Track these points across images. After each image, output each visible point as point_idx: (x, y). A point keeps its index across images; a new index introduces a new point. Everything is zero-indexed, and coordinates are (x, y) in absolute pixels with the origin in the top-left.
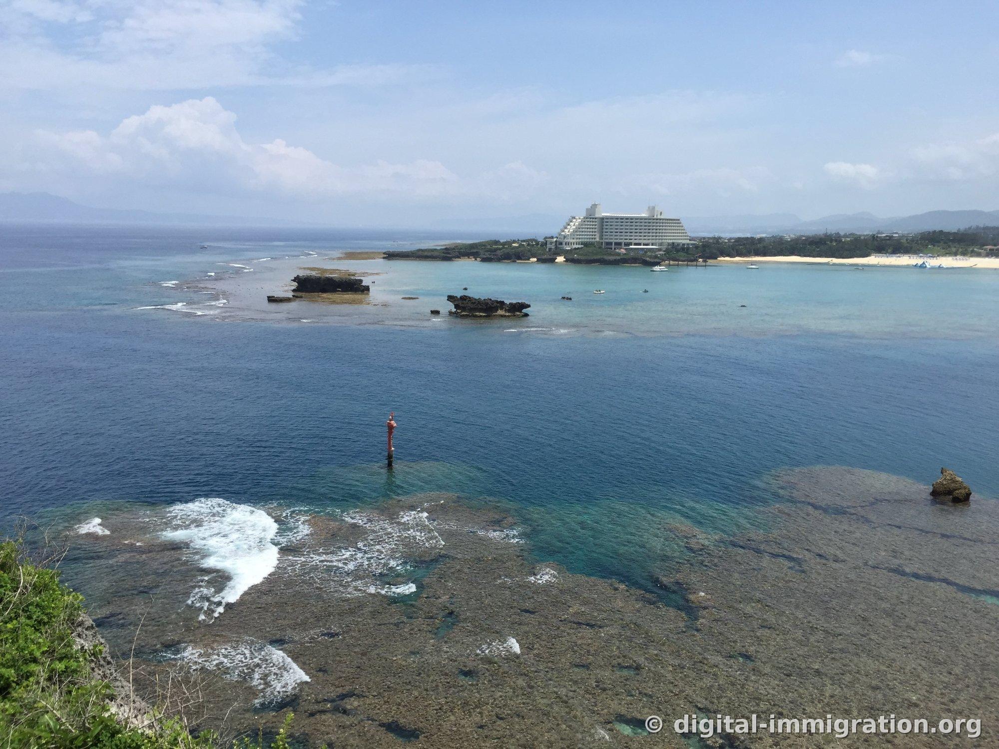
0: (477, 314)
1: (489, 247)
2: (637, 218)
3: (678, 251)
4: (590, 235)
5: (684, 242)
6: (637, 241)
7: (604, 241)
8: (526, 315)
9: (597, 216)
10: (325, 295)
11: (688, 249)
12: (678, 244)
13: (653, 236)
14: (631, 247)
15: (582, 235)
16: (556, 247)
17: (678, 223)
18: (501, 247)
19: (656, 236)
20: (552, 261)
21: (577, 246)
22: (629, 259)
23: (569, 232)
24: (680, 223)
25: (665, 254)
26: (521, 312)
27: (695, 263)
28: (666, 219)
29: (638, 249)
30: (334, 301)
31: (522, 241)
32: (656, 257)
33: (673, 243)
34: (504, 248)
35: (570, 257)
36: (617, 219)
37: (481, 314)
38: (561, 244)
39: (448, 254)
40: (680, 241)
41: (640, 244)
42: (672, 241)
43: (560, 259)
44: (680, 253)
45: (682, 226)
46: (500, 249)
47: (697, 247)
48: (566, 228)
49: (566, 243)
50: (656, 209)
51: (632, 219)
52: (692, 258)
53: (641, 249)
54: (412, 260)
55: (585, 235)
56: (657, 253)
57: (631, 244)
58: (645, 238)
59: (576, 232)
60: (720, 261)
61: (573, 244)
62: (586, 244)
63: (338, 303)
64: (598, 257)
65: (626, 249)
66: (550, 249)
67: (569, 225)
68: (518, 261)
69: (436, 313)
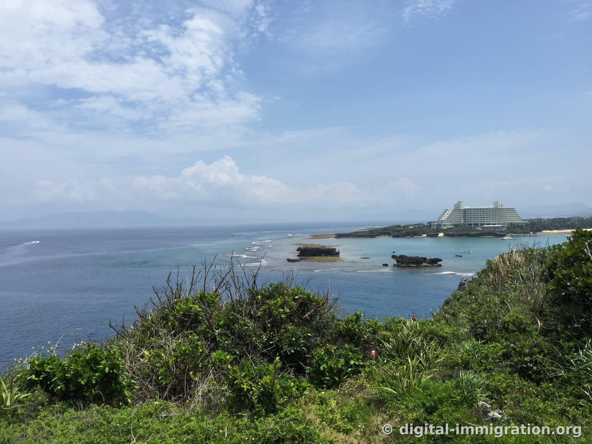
0: (411, 265)
1: (395, 229)
2: (487, 209)
3: (515, 227)
4: (458, 220)
5: (518, 222)
6: (488, 223)
7: (467, 223)
8: (440, 265)
9: (461, 208)
10: (316, 258)
11: (522, 226)
12: (515, 224)
13: (498, 219)
14: (484, 226)
15: (453, 220)
16: (437, 228)
17: (513, 211)
18: (402, 229)
19: (500, 219)
20: (436, 236)
21: (450, 227)
22: (486, 233)
23: (444, 218)
24: (515, 211)
25: (507, 230)
26: (437, 264)
27: (529, 235)
28: (505, 209)
29: (489, 227)
30: (323, 261)
31: (415, 225)
32: (502, 231)
33: (512, 223)
34: (404, 229)
35: (447, 233)
36: (474, 210)
37: (413, 265)
38: (440, 225)
39: (372, 234)
40: (516, 222)
41: (490, 224)
42: (510, 222)
43: (441, 235)
44: (517, 229)
45: (516, 213)
46: (402, 230)
47: (527, 225)
48: (442, 216)
49: (443, 225)
50: (499, 202)
51: (484, 209)
52: (526, 232)
53: (491, 227)
54: (352, 238)
55: (455, 220)
56: (502, 229)
57: (484, 224)
58: (493, 220)
59: (449, 218)
60: (544, 233)
61: (448, 225)
62: (456, 226)
63: (326, 261)
64: (466, 232)
65: (481, 228)
66: (433, 229)
67: (444, 214)
68: (415, 237)
69: (386, 265)
